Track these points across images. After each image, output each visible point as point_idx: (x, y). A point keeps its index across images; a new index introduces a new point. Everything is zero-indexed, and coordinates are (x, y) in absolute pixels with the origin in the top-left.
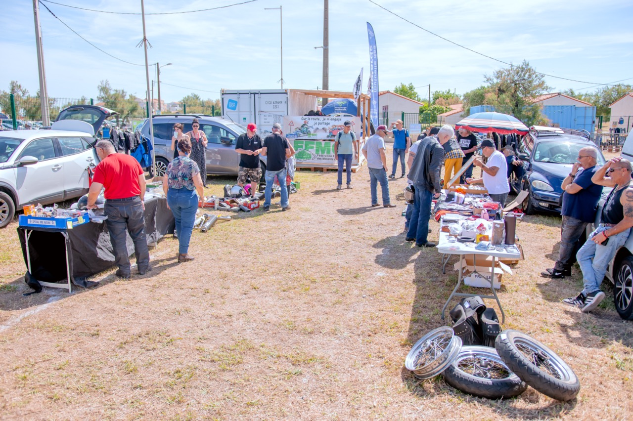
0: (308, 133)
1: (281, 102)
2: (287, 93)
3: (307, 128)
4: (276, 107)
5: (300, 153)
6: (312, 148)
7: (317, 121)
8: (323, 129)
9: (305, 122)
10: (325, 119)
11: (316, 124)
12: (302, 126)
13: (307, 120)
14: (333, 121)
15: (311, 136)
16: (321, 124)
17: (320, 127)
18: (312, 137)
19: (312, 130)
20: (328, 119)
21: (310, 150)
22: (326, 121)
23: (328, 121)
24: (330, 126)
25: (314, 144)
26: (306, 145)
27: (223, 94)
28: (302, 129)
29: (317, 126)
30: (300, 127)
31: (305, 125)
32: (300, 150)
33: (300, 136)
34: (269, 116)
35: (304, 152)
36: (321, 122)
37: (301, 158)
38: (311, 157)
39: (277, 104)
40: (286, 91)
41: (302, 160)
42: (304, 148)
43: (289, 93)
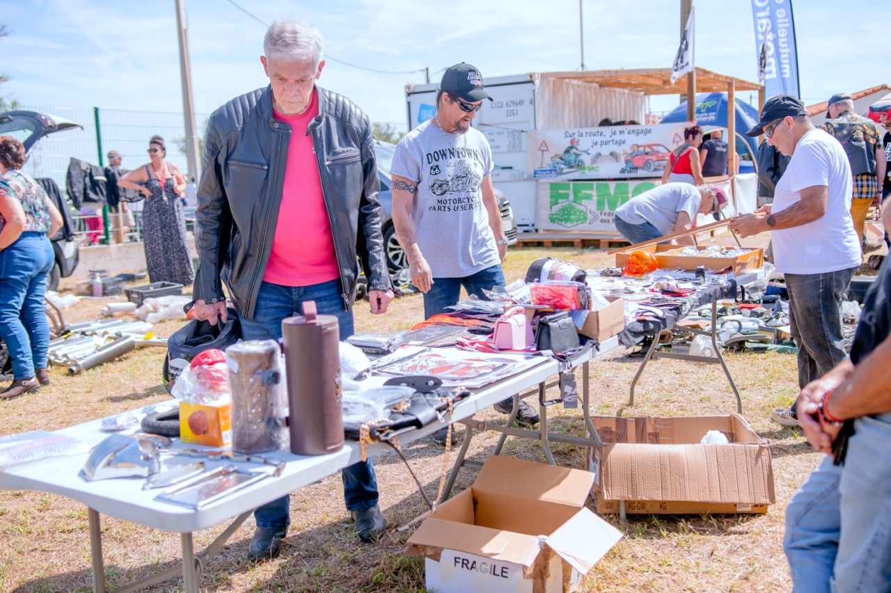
0: (580, 165)
1: (521, 103)
2: (532, 82)
3: (577, 155)
4: (512, 113)
5: (563, 209)
6: (589, 197)
7: (598, 139)
8: (612, 154)
9: (572, 142)
10: (614, 133)
11: (596, 144)
12: (567, 151)
13: (576, 136)
14: (634, 135)
15: (586, 171)
16: (607, 143)
17: (605, 151)
18: (588, 174)
19: (586, 159)
20: (622, 132)
21: (584, 202)
22: (618, 137)
23: (622, 137)
24: (627, 148)
25: (591, 188)
26: (575, 193)
27: (409, 94)
28: (566, 157)
29: (597, 149)
30: (561, 152)
31: (571, 148)
32: (562, 203)
33: (561, 174)
34: (499, 133)
35: (571, 207)
36: (607, 138)
37: (567, 220)
38: (586, 219)
39: (514, 108)
40: (531, 76)
41: (569, 224)
42: (571, 197)
43: (537, 82)
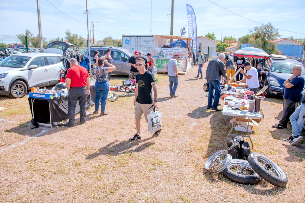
0: (163, 56)
1: (150, 41)
2: (153, 37)
3: (162, 54)
4: (148, 43)
5: (159, 65)
6: (164, 63)
7: (167, 50)
8: (170, 54)
9: (161, 51)
12: (160, 53)
13: (162, 49)
14: (175, 50)
15: (164, 57)
18: (164, 58)
19: (164, 55)
21: (163, 64)
23: (172, 50)
24: (173, 53)
25: (165, 61)
26: (162, 62)
27: (123, 37)
28: (160, 54)
29: (167, 53)
30: (159, 53)
31: (161, 52)
32: (159, 64)
33: (159, 57)
34: (144, 47)
35: (161, 65)
36: (169, 50)
37: (159, 68)
38: (163, 67)
39: (148, 42)
40: (153, 35)
41: (160, 68)
42: (161, 63)
43: (154, 37)
